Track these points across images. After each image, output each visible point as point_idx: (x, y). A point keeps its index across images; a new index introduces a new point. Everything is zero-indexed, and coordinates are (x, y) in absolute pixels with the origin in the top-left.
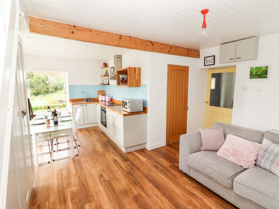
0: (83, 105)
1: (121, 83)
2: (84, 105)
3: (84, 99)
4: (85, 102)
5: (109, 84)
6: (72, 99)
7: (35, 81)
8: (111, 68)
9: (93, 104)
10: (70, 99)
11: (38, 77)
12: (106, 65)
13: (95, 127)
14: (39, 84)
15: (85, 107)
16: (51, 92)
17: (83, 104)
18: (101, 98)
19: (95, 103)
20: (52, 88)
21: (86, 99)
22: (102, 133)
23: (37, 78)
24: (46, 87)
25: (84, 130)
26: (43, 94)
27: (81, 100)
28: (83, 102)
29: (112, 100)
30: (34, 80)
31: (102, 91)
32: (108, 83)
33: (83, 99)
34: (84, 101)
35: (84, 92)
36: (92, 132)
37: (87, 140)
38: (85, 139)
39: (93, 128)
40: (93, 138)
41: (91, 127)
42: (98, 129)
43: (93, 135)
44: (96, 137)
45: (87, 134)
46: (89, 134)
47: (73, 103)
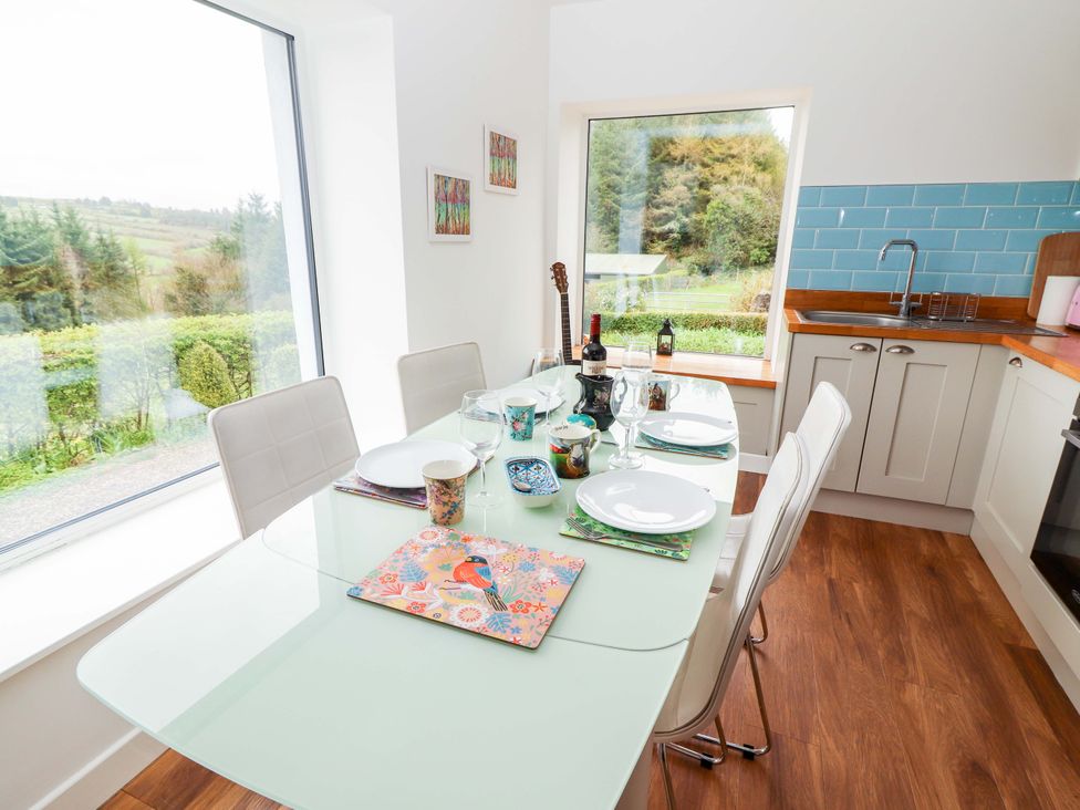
0: (876, 343)
2: (888, 343)
3: (898, 297)
4: (898, 322)
6: (804, 292)
7: (709, 222)
9: (973, 350)
11: (721, 206)
13: (939, 535)
14: (721, 233)
15: (892, 362)
16: (756, 264)
17: (884, 334)
19: (997, 343)
20: (763, 247)
21: (914, 298)
23: (718, 208)
24: (743, 243)
25: (844, 544)
26: (728, 269)
27: (869, 304)
28: (885, 321)
30: (706, 217)
33: (884, 297)
34: (895, 312)
35: (913, 246)
36: (914, 602)
37: (846, 696)
38: (829, 675)
39: (925, 547)
40: (907, 698)
41: (907, 528)
42: (976, 583)
43: (914, 645)
44: (948, 709)
45: (861, 602)
46: (874, 611)
47: (801, 321)
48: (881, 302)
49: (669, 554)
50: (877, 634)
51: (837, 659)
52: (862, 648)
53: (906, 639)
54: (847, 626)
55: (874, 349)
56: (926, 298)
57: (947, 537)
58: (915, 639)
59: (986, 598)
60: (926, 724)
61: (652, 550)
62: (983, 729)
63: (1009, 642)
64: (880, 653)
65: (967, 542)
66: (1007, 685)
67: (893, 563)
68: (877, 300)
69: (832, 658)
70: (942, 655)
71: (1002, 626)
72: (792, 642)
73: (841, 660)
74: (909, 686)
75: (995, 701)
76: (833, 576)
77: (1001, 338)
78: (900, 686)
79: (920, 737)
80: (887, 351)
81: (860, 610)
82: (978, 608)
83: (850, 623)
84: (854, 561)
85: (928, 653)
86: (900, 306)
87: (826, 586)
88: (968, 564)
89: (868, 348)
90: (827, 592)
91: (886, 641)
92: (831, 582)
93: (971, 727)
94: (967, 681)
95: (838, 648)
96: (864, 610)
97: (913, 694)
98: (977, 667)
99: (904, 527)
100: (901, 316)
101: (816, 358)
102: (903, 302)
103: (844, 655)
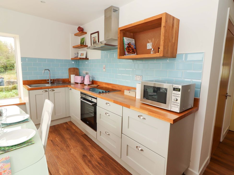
0: (47, 90)
1: (127, 53)
2: (50, 90)
3: (48, 80)
4: (49, 85)
5: (88, 59)
6: (27, 81)
8: (91, 34)
9: (64, 88)
10: (23, 81)
12: (81, 31)
13: (66, 123)
15: (51, 93)
17: (48, 88)
18: (73, 78)
21: (51, 80)
22: (82, 135)
27: (42, 82)
28: (47, 85)
29: (93, 82)
31: (74, 68)
32: (86, 57)
33: (45, 80)
34: (48, 83)
35: (49, 70)
36: (67, 136)
37: (62, 159)
38: (58, 157)
39: (65, 126)
40: (71, 152)
41: (61, 124)
42: (74, 128)
43: (69, 143)
44: (78, 150)
45: (58, 141)
46: (61, 141)
47: (30, 88)
48: (45, 82)
49: (30, 144)
50: (63, 145)
51: (58, 154)
52: (62, 149)
53: (68, 143)
54: (58, 147)
55: (47, 91)
56: (53, 80)
57: (68, 122)
58: (69, 142)
59: (76, 130)
60: (76, 154)
61: (26, 145)
62: (82, 149)
63: (81, 135)
64: (65, 148)
65: (71, 122)
66: (83, 141)
67: (61, 131)
68: (44, 81)
69: (57, 154)
70: (74, 142)
71: (80, 133)
72: (49, 156)
73: (59, 153)
74: (71, 150)
75: (83, 144)
76: (52, 139)
77: (67, 86)
78: (70, 151)
79: (76, 157)
80: (50, 91)
81: (59, 143)
82: (76, 132)
83: (58, 146)
84: (54, 134)
85: (72, 143)
86: (49, 82)
87: (51, 142)
88: (72, 126)
89: (46, 91)
90: (52, 143)
91: (65, 145)
92: (52, 141)
93: (81, 150)
94: (78, 144)
95: (58, 152)
96: (59, 142)
97: (72, 151)
98: (79, 141)
99: (60, 124)
100: (50, 84)
101: (35, 95)
102: (49, 81)
103: (59, 152)
